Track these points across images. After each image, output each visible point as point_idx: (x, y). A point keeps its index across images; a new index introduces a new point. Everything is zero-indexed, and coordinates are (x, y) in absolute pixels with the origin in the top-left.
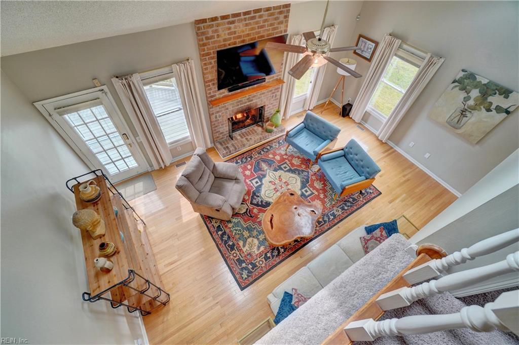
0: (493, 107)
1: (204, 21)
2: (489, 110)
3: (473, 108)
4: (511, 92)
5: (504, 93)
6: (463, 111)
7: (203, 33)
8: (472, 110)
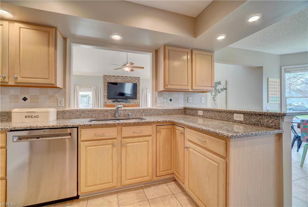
0: (220, 90)
1: (107, 76)
2: (220, 92)
3: (215, 95)
4: (220, 82)
5: (219, 83)
6: (213, 99)
7: (106, 79)
8: (216, 96)
